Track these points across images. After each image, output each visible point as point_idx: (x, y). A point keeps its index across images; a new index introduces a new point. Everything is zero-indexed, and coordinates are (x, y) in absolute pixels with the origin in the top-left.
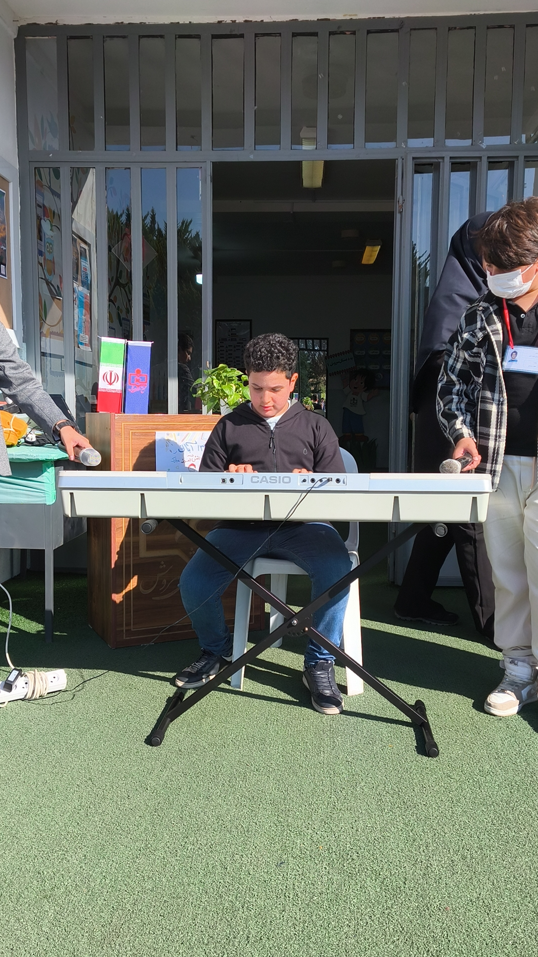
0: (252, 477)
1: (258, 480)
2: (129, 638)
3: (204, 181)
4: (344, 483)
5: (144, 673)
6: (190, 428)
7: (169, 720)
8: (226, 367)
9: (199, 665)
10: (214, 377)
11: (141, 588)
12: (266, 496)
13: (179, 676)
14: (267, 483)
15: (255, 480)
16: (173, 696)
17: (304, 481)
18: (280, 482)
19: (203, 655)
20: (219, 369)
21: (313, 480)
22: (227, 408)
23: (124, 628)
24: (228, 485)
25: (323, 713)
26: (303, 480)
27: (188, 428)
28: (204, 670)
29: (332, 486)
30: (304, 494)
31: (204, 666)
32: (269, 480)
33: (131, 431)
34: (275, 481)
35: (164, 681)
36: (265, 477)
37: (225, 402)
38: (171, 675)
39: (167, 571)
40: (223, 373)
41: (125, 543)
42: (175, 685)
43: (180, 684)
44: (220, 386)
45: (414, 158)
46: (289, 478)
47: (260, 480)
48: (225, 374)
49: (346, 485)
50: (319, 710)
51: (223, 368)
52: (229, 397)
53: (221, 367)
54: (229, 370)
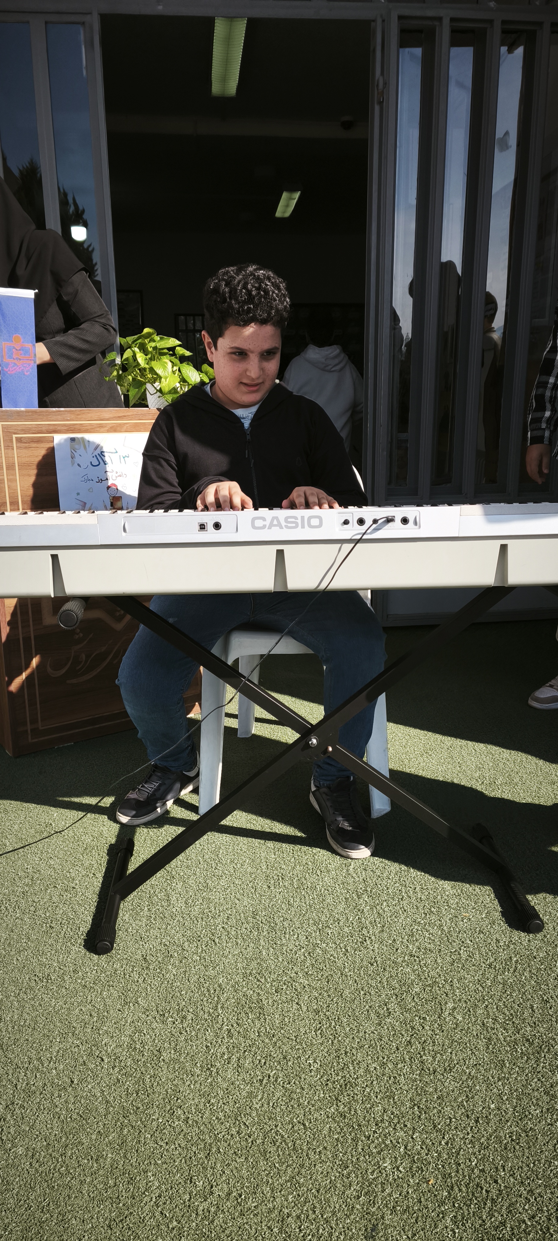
0: (254, 519)
1: (265, 523)
2: (36, 740)
3: (90, 45)
4: (415, 523)
5: (65, 801)
6: (107, 428)
7: (118, 897)
8: (153, 334)
9: (150, 787)
10: (136, 350)
11: (49, 669)
12: (278, 551)
13: (120, 805)
14: (281, 528)
15: (259, 523)
16: (117, 841)
17: (346, 522)
18: (303, 527)
19: (154, 771)
20: (143, 336)
21: (361, 522)
22: (159, 397)
23: (29, 727)
24: (211, 535)
25: (347, 857)
26: (343, 521)
27: (102, 429)
28: (158, 795)
29: (395, 530)
30: (347, 547)
31: (156, 790)
32: (283, 524)
33: (14, 436)
34: (294, 525)
35: (99, 813)
36: (277, 518)
37: (156, 388)
38: (108, 801)
39: (85, 642)
40: (149, 342)
41: (20, 606)
42: (116, 821)
43: (124, 819)
44: (147, 364)
45: (400, 18)
46: (320, 518)
47: (267, 523)
48: (153, 344)
49: (420, 527)
50: (340, 850)
51: (149, 335)
52: (163, 380)
53: (147, 333)
54: (157, 338)
